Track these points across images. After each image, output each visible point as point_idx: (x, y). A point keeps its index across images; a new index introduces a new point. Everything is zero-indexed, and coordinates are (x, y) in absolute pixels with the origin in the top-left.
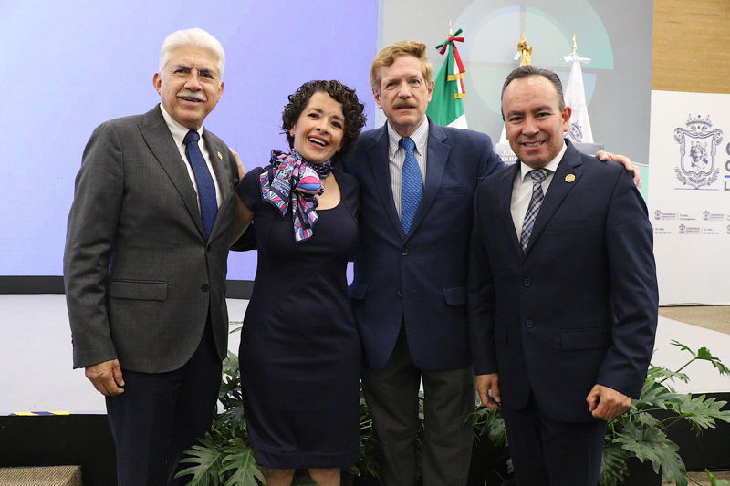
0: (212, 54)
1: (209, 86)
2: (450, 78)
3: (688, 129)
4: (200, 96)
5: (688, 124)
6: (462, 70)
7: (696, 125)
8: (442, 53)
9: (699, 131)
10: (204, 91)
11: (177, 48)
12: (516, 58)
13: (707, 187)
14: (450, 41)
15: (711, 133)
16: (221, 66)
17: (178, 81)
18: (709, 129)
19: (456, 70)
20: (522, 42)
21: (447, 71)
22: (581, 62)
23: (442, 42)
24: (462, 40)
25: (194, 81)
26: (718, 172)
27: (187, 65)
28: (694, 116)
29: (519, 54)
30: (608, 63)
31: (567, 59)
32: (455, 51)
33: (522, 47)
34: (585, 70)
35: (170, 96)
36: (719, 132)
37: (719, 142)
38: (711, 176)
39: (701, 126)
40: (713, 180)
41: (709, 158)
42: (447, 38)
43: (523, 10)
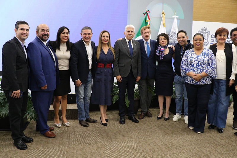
0: (133, 29)
1: (133, 34)
2: (146, 21)
3: (202, 31)
4: (131, 35)
5: (202, 30)
6: (149, 19)
7: (204, 30)
8: (145, 15)
9: (204, 32)
10: (132, 35)
11: (128, 28)
12: (161, 16)
13: (206, 46)
14: (147, 12)
15: (207, 32)
16: (134, 30)
17: (128, 33)
18: (207, 31)
19: (148, 19)
20: (163, 12)
21: (146, 19)
22: (176, 17)
23: (145, 13)
24: (149, 12)
25: (130, 33)
26: (209, 42)
27: (129, 31)
28: (203, 28)
29: (162, 15)
30: (183, 17)
31: (173, 17)
32: (148, 15)
33: (163, 13)
34: (177, 19)
35: (127, 36)
36: (209, 32)
37: (209, 34)
38: (207, 43)
39: (205, 30)
40: (208, 44)
41: (207, 39)
42: (146, 12)
43: (163, 4)
